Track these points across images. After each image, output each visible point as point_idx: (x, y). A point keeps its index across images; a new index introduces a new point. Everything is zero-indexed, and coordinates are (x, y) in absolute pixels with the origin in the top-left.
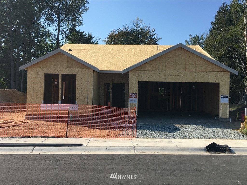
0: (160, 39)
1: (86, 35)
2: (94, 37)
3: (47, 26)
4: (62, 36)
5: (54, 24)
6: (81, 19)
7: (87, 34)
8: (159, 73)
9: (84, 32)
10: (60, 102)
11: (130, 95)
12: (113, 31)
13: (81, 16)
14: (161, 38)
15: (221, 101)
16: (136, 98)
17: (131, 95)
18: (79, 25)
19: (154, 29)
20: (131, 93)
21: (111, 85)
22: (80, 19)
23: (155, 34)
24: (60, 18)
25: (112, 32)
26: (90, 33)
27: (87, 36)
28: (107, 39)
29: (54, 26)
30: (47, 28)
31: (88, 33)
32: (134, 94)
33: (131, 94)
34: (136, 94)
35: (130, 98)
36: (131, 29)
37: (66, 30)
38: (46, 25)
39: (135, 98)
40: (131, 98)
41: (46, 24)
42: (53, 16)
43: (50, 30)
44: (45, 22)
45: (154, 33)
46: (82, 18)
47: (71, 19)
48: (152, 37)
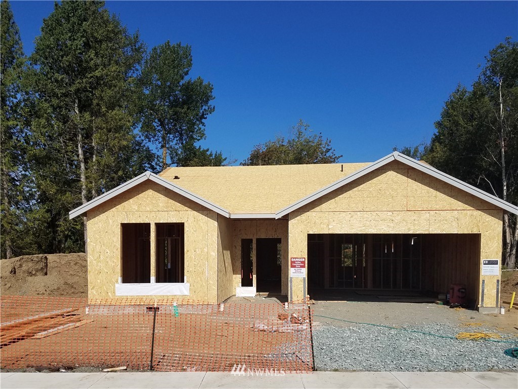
0: (339, 157)
1: (211, 155)
2: (225, 159)
3: (145, 141)
4: (172, 158)
5: (156, 138)
6: (203, 128)
7: (214, 153)
8: (350, 216)
9: (208, 150)
10: (153, 278)
11: (292, 262)
12: (257, 147)
13: (202, 123)
14: (342, 156)
15: (483, 271)
16: (304, 267)
17: (294, 262)
18: (199, 138)
19: (328, 141)
20: (294, 258)
21: (254, 242)
22: (201, 128)
23: (331, 149)
24: (166, 127)
25: (255, 149)
26: (218, 152)
27: (214, 156)
28: (247, 161)
29: (156, 140)
30: (146, 145)
31: (216, 152)
32: (299, 260)
33: (293, 260)
34: (303, 260)
35: (291, 267)
36: (289, 142)
37: (176, 147)
38: (143, 140)
39: (302, 267)
40: (294, 267)
41: (143, 138)
42: (154, 123)
43: (150, 149)
44: (140, 134)
45: (329, 148)
46: (205, 126)
47: (184, 128)
48: (325, 155)
